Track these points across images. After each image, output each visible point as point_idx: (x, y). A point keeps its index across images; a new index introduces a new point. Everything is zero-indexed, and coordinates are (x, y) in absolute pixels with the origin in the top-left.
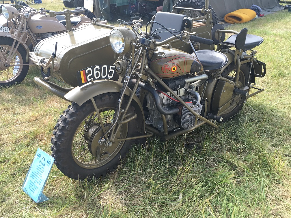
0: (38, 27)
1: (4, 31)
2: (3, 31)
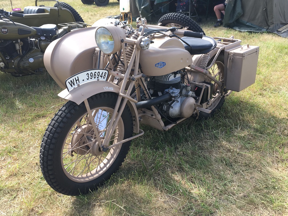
0: (158, 64)
1: (100, 78)
2: (98, 80)
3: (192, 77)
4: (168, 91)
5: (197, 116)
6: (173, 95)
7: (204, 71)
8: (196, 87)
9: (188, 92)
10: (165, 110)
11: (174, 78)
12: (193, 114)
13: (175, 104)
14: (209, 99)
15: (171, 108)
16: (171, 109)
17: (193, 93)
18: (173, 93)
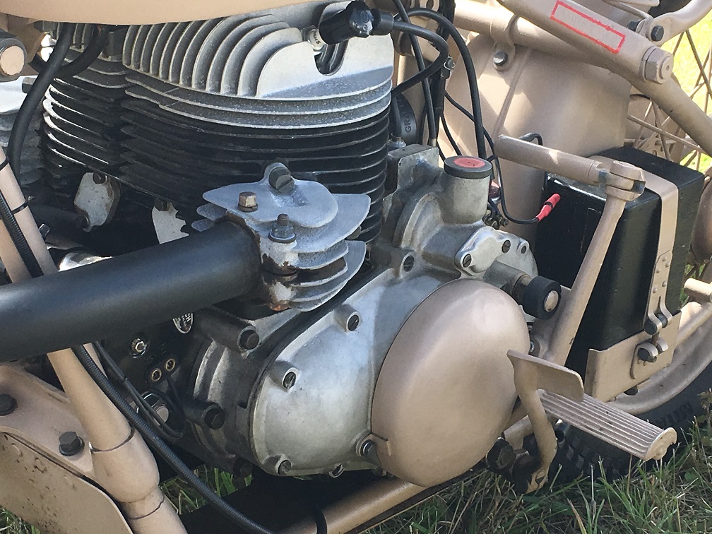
3: (519, 99)
4: (232, 210)
5: (536, 463)
6: (287, 254)
7: (634, 47)
8: (551, 188)
9: (460, 228)
10: (215, 393)
11: (322, 78)
12: (500, 446)
13: (318, 345)
14: (658, 313)
15: (275, 381)
16: (271, 396)
17: (506, 247)
18: (282, 228)
